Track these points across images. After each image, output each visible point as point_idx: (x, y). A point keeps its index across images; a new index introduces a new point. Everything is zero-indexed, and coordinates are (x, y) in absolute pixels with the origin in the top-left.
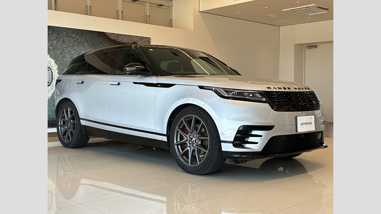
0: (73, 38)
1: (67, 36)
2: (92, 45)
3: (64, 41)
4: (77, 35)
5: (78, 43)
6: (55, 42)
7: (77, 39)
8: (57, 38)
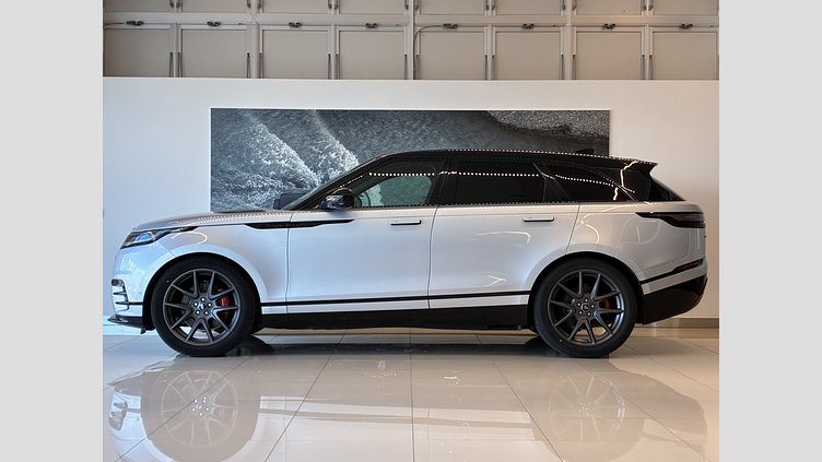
0: (415, 130)
1: (402, 126)
2: (456, 141)
3: (394, 137)
4: (423, 122)
5: (424, 138)
6: (375, 141)
7: (423, 131)
8: (379, 133)
